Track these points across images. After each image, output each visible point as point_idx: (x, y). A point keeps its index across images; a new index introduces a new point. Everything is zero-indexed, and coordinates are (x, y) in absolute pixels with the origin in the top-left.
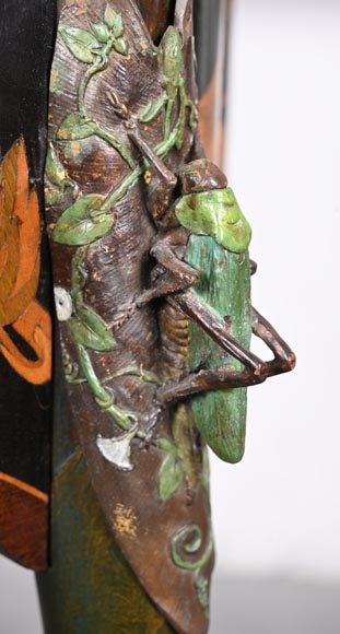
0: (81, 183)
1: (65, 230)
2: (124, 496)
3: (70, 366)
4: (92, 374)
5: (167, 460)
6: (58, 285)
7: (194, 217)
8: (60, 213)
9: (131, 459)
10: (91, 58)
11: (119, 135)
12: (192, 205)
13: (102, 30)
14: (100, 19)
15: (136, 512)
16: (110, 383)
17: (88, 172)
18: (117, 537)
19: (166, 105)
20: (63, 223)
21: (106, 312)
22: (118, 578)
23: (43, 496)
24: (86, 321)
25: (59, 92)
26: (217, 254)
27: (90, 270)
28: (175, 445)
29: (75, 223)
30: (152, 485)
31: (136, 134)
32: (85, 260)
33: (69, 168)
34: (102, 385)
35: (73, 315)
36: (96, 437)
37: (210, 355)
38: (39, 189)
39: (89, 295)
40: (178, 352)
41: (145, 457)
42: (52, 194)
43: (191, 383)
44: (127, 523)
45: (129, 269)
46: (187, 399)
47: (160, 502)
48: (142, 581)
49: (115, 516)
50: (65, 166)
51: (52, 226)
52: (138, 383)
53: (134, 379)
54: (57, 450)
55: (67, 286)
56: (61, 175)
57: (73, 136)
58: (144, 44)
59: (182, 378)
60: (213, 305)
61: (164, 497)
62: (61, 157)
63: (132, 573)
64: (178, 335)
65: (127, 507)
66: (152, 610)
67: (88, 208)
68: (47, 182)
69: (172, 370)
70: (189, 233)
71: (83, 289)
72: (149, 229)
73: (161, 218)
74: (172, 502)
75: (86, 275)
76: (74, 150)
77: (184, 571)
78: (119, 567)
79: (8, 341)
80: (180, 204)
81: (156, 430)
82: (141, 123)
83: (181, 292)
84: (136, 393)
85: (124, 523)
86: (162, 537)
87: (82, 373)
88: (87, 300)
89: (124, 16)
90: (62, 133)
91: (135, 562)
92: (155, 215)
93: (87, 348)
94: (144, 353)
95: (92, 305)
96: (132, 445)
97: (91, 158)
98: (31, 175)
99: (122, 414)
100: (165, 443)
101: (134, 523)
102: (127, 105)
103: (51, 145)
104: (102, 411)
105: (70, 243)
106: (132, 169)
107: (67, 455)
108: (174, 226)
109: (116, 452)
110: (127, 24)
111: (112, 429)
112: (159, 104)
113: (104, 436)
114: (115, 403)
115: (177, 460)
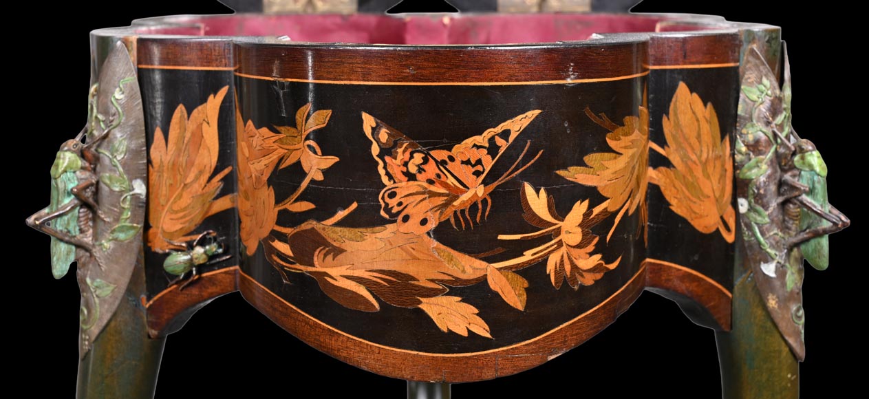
0: (753, 152)
1: (746, 173)
2: (772, 290)
3: (747, 233)
4: (759, 235)
5: (789, 273)
6: (740, 197)
7: (804, 163)
8: (743, 166)
9: (776, 272)
10: (757, 99)
11: (769, 131)
12: (803, 158)
13: (762, 87)
14: (760, 83)
15: (778, 297)
16: (767, 239)
17: (755, 147)
18: (769, 309)
19: (785, 118)
20: (744, 170)
21: (765, 207)
22: (768, 330)
23: (730, 295)
24: (756, 211)
25: (743, 114)
26: (816, 178)
27: (758, 189)
28: (791, 266)
29: (750, 169)
30: (784, 285)
31: (775, 130)
32: (756, 185)
33: (747, 146)
34: (764, 239)
35: (749, 210)
36: (760, 264)
37: (812, 223)
38: (733, 155)
39: (758, 200)
40: (793, 224)
41: (781, 271)
42: (738, 158)
43: (804, 236)
44: (773, 302)
45: (773, 188)
46: (797, 245)
47: (787, 292)
48: (780, 330)
49: (768, 300)
50: (745, 145)
51: (738, 171)
52: (778, 238)
53: (776, 236)
54: (736, 273)
55: (746, 197)
56: (744, 149)
57: (750, 132)
58: (778, 92)
59: (796, 235)
60: (815, 200)
61: (789, 290)
62: (743, 142)
63: (775, 325)
64: (794, 216)
65: (773, 295)
66: (783, 344)
67: (757, 162)
68: (736, 152)
69: (790, 232)
70: (800, 170)
71: (755, 198)
72: (779, 170)
73: (785, 165)
74: (792, 292)
75: (756, 191)
76: (750, 138)
77: (797, 325)
78: (769, 324)
79: (721, 223)
80: (797, 158)
81: (785, 260)
82: (776, 125)
83: (800, 195)
84: (777, 242)
85: (772, 303)
86: (788, 309)
87: (754, 235)
88: (756, 202)
89: (770, 81)
90: (744, 131)
91: (777, 320)
92: (783, 164)
93: (757, 224)
94: (780, 224)
95: (759, 204)
96: (776, 266)
97: (757, 142)
98: (731, 150)
99: (772, 252)
100: (787, 265)
101: (777, 302)
102: (772, 117)
103: (738, 137)
104: (764, 251)
105: (748, 178)
106: (773, 145)
107: (741, 275)
108: (793, 167)
109: (769, 269)
110: (771, 84)
111: (767, 259)
112: (783, 116)
113: (764, 263)
114: (770, 247)
115: (793, 273)
